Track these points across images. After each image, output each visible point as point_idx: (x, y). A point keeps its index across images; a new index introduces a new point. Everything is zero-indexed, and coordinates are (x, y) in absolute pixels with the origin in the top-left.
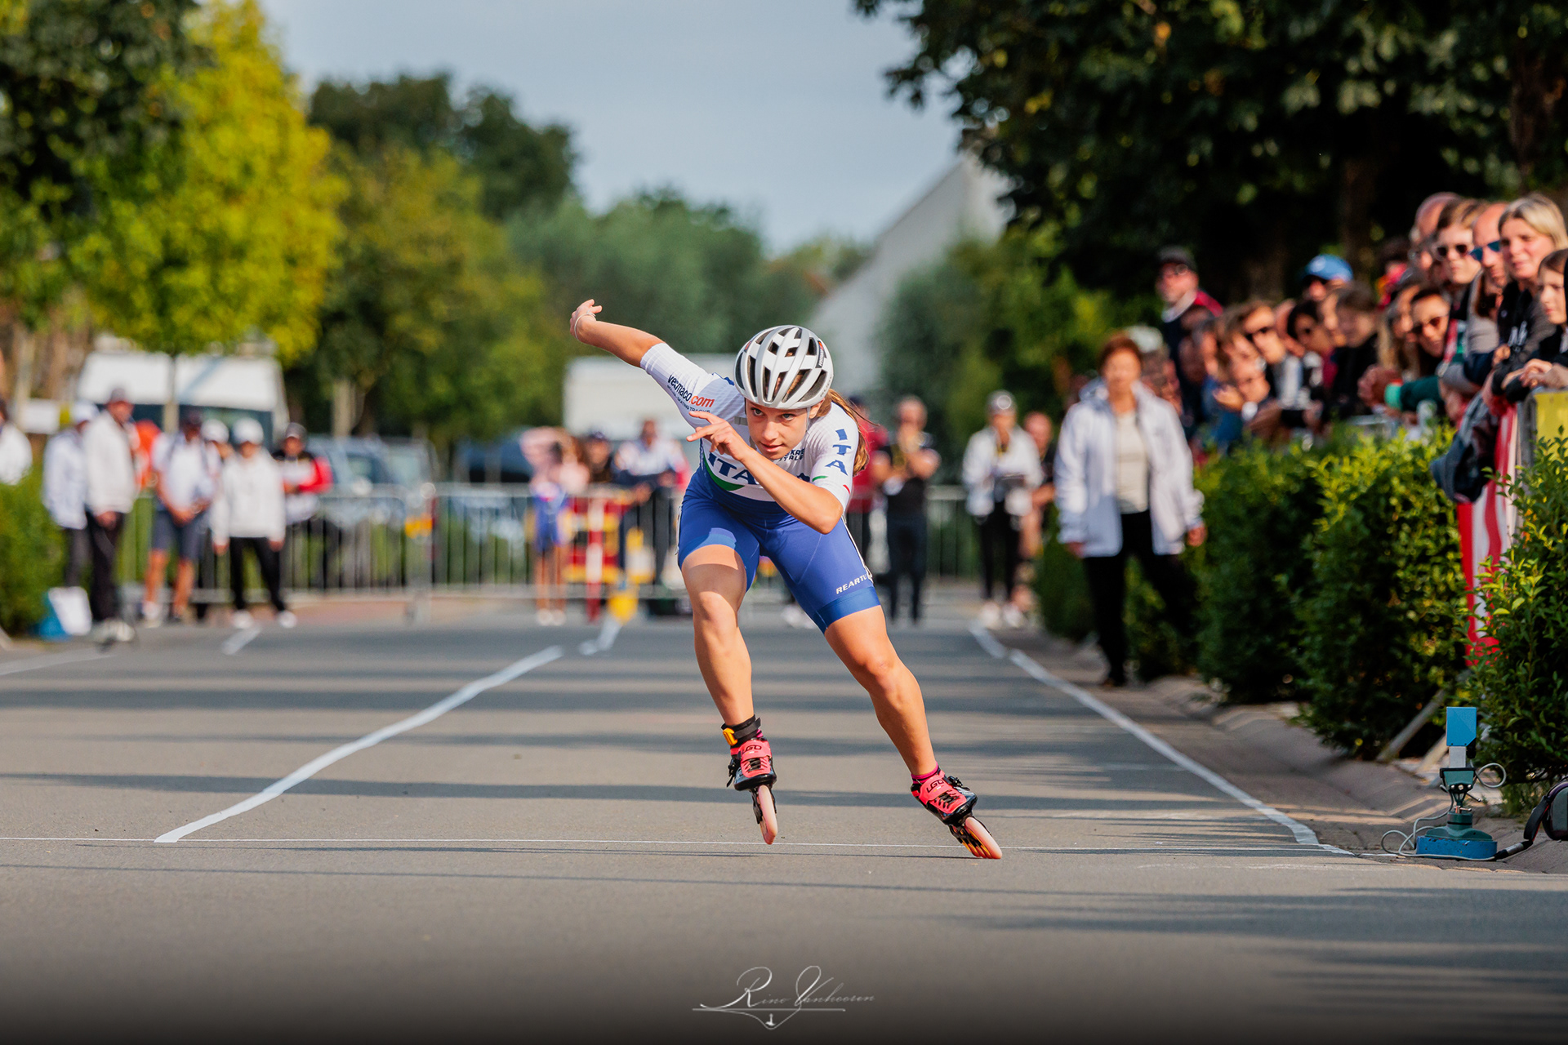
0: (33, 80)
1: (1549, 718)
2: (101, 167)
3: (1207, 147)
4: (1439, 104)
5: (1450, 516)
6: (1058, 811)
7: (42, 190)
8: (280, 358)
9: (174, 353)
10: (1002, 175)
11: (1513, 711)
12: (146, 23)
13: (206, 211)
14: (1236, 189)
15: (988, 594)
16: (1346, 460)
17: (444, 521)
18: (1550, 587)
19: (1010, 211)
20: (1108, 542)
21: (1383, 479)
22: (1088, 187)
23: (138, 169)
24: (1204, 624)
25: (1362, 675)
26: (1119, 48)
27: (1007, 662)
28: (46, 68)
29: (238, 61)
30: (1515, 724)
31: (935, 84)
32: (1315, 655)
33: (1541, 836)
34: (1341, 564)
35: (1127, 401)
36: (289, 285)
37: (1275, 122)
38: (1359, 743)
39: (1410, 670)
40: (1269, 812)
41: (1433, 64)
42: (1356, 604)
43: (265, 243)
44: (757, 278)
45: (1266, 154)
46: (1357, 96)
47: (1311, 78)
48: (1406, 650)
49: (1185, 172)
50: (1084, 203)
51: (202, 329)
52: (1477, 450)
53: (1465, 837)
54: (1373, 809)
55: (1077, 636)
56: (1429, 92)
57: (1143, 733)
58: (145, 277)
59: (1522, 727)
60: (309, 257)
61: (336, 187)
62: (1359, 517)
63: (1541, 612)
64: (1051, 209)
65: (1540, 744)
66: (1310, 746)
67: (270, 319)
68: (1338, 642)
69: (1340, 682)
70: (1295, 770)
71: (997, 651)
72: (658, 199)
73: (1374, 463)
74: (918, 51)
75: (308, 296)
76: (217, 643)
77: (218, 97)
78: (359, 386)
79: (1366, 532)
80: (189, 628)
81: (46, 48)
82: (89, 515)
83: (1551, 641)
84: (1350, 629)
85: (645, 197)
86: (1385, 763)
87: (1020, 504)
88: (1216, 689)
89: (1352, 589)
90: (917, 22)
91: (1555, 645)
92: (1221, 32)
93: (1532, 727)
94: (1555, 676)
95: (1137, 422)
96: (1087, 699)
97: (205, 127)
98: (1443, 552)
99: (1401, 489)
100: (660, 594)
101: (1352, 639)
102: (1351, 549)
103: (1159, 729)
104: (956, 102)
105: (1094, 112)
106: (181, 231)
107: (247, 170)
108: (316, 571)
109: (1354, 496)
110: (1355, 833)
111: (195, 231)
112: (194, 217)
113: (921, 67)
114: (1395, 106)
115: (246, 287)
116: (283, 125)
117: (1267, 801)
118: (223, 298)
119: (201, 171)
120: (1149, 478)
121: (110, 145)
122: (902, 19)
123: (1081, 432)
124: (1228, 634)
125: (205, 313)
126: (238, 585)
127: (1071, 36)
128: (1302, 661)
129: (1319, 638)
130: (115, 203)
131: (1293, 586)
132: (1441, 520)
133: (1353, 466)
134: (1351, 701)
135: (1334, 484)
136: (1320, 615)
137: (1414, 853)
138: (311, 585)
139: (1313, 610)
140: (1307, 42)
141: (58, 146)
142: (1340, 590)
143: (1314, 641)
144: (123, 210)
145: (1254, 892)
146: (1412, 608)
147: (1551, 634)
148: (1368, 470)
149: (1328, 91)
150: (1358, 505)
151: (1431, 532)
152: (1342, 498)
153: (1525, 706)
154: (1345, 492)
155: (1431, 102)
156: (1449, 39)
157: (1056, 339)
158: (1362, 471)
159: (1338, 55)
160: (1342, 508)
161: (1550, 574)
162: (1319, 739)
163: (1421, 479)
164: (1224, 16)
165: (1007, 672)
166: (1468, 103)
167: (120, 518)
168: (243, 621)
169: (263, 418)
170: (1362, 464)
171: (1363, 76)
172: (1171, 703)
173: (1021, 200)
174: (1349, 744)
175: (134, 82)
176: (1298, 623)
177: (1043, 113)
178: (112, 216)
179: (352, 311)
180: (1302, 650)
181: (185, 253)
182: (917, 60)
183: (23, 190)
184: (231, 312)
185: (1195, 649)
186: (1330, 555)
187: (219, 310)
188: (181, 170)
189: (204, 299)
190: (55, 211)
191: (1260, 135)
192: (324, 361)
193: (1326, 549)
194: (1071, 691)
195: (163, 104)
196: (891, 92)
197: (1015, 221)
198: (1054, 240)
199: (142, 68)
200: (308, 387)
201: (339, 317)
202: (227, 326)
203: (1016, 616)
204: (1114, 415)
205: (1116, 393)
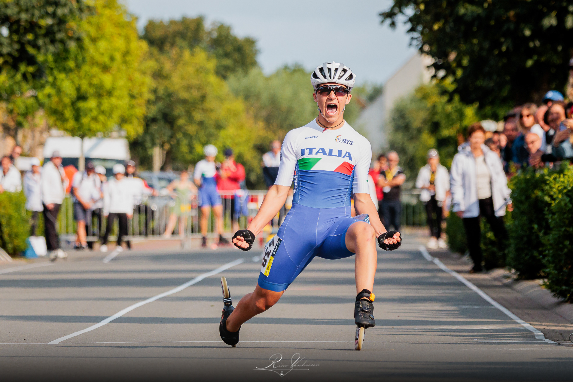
0: (18, 22)
2: (50, 58)
3: (509, 42)
6: (436, 326)
7: (23, 68)
8: (128, 137)
9: (82, 137)
13: (93, 76)
14: (525, 61)
16: (562, 176)
19: (432, 71)
20: (475, 213)
22: (465, 62)
23: (66, 59)
24: (508, 246)
25: (570, 267)
27: (432, 263)
28: (24, 16)
29: (107, 12)
31: (400, 19)
32: (550, 258)
34: (560, 220)
35: (478, 152)
36: (132, 107)
37: (538, 33)
38: (568, 295)
40: (527, 325)
42: (567, 236)
43: (120, 89)
45: (535, 46)
47: (554, 14)
49: (501, 54)
50: (464, 68)
51: (94, 126)
54: (572, 323)
55: (462, 252)
58: (70, 104)
60: (141, 94)
61: (152, 64)
62: (568, 200)
64: (450, 71)
66: (549, 298)
67: (124, 121)
68: (560, 253)
69: (560, 270)
70: (543, 308)
71: (428, 257)
72: (293, 68)
74: (393, 5)
75: (140, 111)
77: (99, 28)
78: (163, 149)
79: (570, 206)
81: (23, 8)
82: (44, 205)
84: (565, 246)
85: (286, 68)
88: (513, 273)
89: (565, 230)
95: (485, 160)
96: (461, 277)
97: (94, 40)
101: (566, 250)
102: (565, 213)
103: (488, 291)
104: (409, 26)
105: (463, 28)
106: (85, 86)
107: (112, 59)
109: (565, 191)
110: (561, 334)
111: (91, 84)
113: (394, 11)
115: (113, 108)
116: (128, 40)
117: (526, 321)
118: (103, 112)
119: (92, 58)
120: (491, 184)
121: (51, 48)
123: (460, 165)
124: (518, 250)
125: (95, 119)
128: (544, 261)
129: (551, 251)
130: (56, 72)
131: (539, 229)
133: (565, 178)
134: (565, 278)
135: (557, 186)
136: (551, 242)
138: (140, 234)
139: (549, 239)
141: (31, 50)
142: (560, 231)
143: (549, 252)
144: (62, 76)
148: (571, 180)
149: (561, 19)
150: (567, 194)
152: (560, 191)
154: (561, 189)
157: (458, 126)
158: (569, 180)
159: (565, 4)
160: (560, 196)
162: (553, 294)
165: (431, 266)
170: (569, 177)
172: (496, 279)
173: (437, 67)
174: (564, 296)
175: (61, 22)
176: (543, 245)
177: (440, 29)
178: (55, 79)
179: (159, 117)
180: (544, 256)
181: (86, 94)
182: (393, 8)
183: (15, 67)
184: (106, 118)
185: (504, 256)
186: (556, 216)
187: (101, 118)
188: (84, 59)
189: (95, 113)
190: (29, 77)
191: (532, 38)
192: (148, 138)
193: (554, 214)
194: (455, 275)
195: (73, 31)
196: (382, 22)
197: (434, 76)
198: (452, 83)
199: (64, 15)
200: (140, 150)
201: (154, 120)
202: (105, 125)
203: (442, 244)
204: (475, 158)
205: (474, 148)
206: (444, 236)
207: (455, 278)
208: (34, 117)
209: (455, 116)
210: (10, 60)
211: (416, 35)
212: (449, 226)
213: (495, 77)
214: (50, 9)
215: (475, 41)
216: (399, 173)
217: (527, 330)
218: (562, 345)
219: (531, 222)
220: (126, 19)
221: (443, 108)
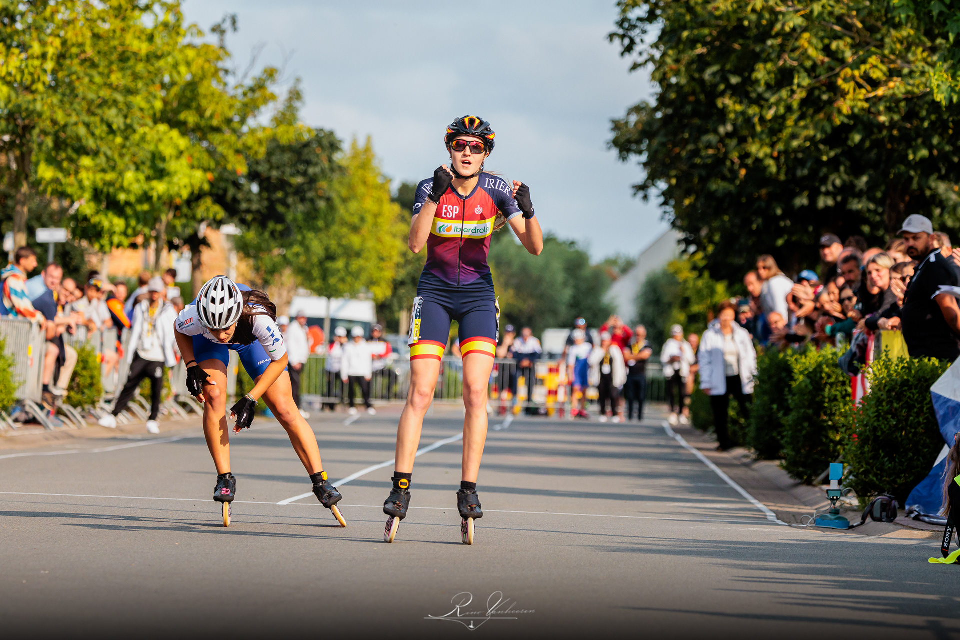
0: (269, 179)
1: (878, 469)
2: (300, 217)
3: (760, 221)
4: (860, 207)
5: (848, 382)
7: (271, 225)
8: (375, 300)
9: (329, 297)
10: (680, 232)
11: (862, 466)
12: (318, 156)
13: (344, 237)
14: (775, 240)
15: (672, 410)
16: (804, 357)
17: (447, 372)
18: (880, 414)
19: (683, 246)
20: (720, 389)
21: (820, 366)
22: (717, 238)
23: (315, 218)
25: (808, 449)
26: (724, 178)
27: (674, 439)
28: (275, 174)
29: (360, 173)
30: (863, 472)
31: (653, 192)
32: (788, 440)
33: (869, 520)
34: (800, 402)
35: (728, 330)
36: (380, 270)
37: (789, 212)
38: (805, 477)
39: (829, 446)
40: (761, 506)
41: (857, 190)
42: (806, 418)
43: (369, 251)
44: (586, 273)
45: (785, 226)
46: (825, 202)
47: (806, 194)
48: (827, 437)
49: (752, 233)
50: (716, 244)
51: (341, 286)
52: (858, 354)
53: (836, 519)
54: (806, 506)
55: (705, 429)
56: (856, 201)
57: (719, 472)
58: (318, 264)
59: (866, 473)
60: (391, 258)
61: (402, 228)
62: (808, 381)
63: (876, 424)
64: (701, 247)
65: (873, 480)
66: (786, 479)
67: (372, 283)
68: (798, 435)
69: (798, 451)
71: (671, 433)
73: (816, 358)
74: (646, 178)
75: (389, 274)
76: (342, 421)
77: (351, 187)
79: (811, 388)
80: (328, 413)
81: (275, 165)
83: (879, 437)
84: (804, 428)
86: (815, 486)
87: (686, 372)
88: (752, 453)
89: (805, 412)
90: (645, 165)
91: (881, 438)
92: (768, 174)
93: (870, 473)
94: (881, 452)
95: (733, 338)
96: (700, 455)
97: (345, 201)
98: (844, 397)
99: (827, 370)
100: (532, 406)
101: (804, 432)
102: (804, 395)
103: (726, 470)
104: (662, 200)
105: (714, 204)
106: (333, 245)
107: (363, 220)
108: (385, 392)
109: (806, 373)
110: (794, 516)
111: (340, 245)
112: (340, 238)
113: (647, 184)
114: (841, 207)
115: (361, 270)
116: (380, 201)
117: (760, 501)
118: (350, 273)
119: (342, 219)
120: (739, 361)
121: (301, 208)
122: (639, 164)
123: (709, 341)
124: (759, 430)
125: (343, 280)
126: (352, 395)
127: (704, 173)
128: (783, 442)
129: (790, 433)
130: (305, 232)
131: (779, 410)
132: (844, 384)
133: (807, 360)
134: (803, 460)
135: (799, 367)
136: (790, 423)
137: (814, 525)
138: (383, 398)
139: (788, 420)
140: (804, 178)
141: (281, 209)
142: (800, 412)
143: (788, 433)
144: (310, 235)
145: (735, 540)
146: (830, 420)
147: (879, 434)
148: (813, 362)
149: (813, 199)
150: (808, 376)
151: (839, 389)
152: (801, 373)
153: (867, 464)
154: (803, 371)
155: (857, 205)
156: (865, 179)
157: (708, 302)
158: (811, 362)
159: (817, 184)
160: (801, 378)
161: (880, 408)
162: (790, 475)
163: (836, 366)
164: (769, 166)
165: (672, 443)
166: (872, 206)
167: (303, 365)
168: (353, 412)
169: (366, 325)
170: (811, 359)
171: (827, 194)
172: (736, 458)
173: (687, 242)
174: (801, 478)
175: (312, 181)
176: (782, 426)
177: (690, 205)
178: (304, 238)
179: (408, 281)
180: (783, 437)
181: (335, 254)
182: (646, 181)
183: (263, 225)
184: (354, 280)
185: (745, 435)
186: (796, 398)
187: (349, 279)
188: (334, 219)
189: (343, 274)
190: (277, 235)
191: (783, 217)
192: (395, 302)
193: (794, 395)
194: (695, 452)
195: (324, 190)
196: (635, 194)
197: (685, 251)
198: (703, 259)
199: (315, 175)
200: (387, 313)
201: (402, 283)
202: (352, 286)
203: (684, 420)
204: (723, 335)
205: (724, 326)
206: (686, 412)
207: (694, 455)
208: (281, 275)
209: (705, 292)
210: (258, 217)
211: (669, 209)
212: (693, 403)
213: (745, 255)
214: (302, 168)
215: (726, 218)
216: (646, 347)
217: (760, 511)
218: (793, 527)
219: (773, 402)
220: (379, 181)
221: (694, 285)
